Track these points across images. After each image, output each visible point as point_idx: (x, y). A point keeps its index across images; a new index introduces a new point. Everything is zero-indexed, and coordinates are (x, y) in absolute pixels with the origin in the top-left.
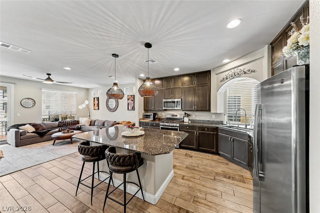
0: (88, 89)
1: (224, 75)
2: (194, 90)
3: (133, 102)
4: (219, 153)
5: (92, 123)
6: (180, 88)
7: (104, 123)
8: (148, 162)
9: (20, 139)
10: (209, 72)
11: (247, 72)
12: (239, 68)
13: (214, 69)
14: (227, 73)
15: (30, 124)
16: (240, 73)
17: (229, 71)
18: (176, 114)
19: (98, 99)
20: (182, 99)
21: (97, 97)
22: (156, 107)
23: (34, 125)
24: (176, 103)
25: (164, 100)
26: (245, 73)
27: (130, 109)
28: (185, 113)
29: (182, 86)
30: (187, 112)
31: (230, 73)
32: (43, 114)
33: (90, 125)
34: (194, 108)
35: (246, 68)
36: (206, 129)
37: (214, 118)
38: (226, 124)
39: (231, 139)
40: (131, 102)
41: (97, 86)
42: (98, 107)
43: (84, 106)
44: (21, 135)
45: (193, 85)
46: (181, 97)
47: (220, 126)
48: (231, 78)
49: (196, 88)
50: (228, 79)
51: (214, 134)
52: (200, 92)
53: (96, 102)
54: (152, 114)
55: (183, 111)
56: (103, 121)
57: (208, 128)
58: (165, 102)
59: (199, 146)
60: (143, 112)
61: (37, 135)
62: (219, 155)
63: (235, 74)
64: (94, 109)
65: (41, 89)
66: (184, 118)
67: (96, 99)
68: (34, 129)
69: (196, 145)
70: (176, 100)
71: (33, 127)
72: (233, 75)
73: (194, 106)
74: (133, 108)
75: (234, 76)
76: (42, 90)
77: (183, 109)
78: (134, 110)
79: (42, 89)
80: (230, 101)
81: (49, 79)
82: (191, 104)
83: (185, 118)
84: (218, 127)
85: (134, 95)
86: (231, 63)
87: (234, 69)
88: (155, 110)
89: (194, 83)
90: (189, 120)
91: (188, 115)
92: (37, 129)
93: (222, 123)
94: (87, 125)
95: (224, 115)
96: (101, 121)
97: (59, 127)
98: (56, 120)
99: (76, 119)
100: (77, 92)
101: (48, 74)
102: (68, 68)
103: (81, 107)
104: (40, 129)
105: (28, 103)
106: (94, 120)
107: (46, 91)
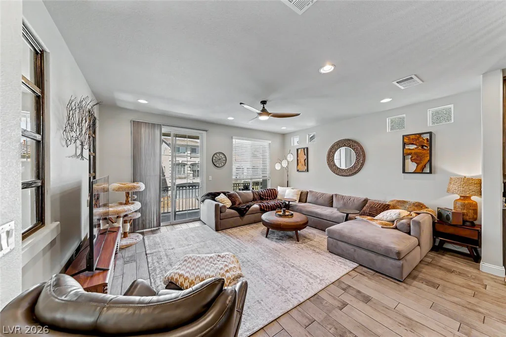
0: (285, 135)
3: (426, 152)
5: (304, 198)
9: (220, 219)
15: (224, 193)
19: (306, 150)
21: (305, 146)
23: (230, 196)
27: (412, 168)
33: (300, 201)
40: (420, 151)
42: (306, 167)
43: (285, 164)
44: (221, 212)
53: (302, 157)
61: (237, 212)
64: (298, 170)
65: (232, 138)
67: (301, 152)
68: (230, 202)
71: (228, 198)
74: (429, 169)
76: (234, 140)
78: (431, 172)
79: (234, 137)
81: (264, 111)
85: (430, 133)
92: (233, 203)
94: (296, 200)
96: (323, 194)
97: (254, 200)
98: (246, 188)
99: (269, 187)
100: (270, 142)
101: (264, 102)
102: (328, 68)
103: (278, 167)
104: (237, 203)
105: (219, 160)
106: (305, 189)
107: (237, 140)
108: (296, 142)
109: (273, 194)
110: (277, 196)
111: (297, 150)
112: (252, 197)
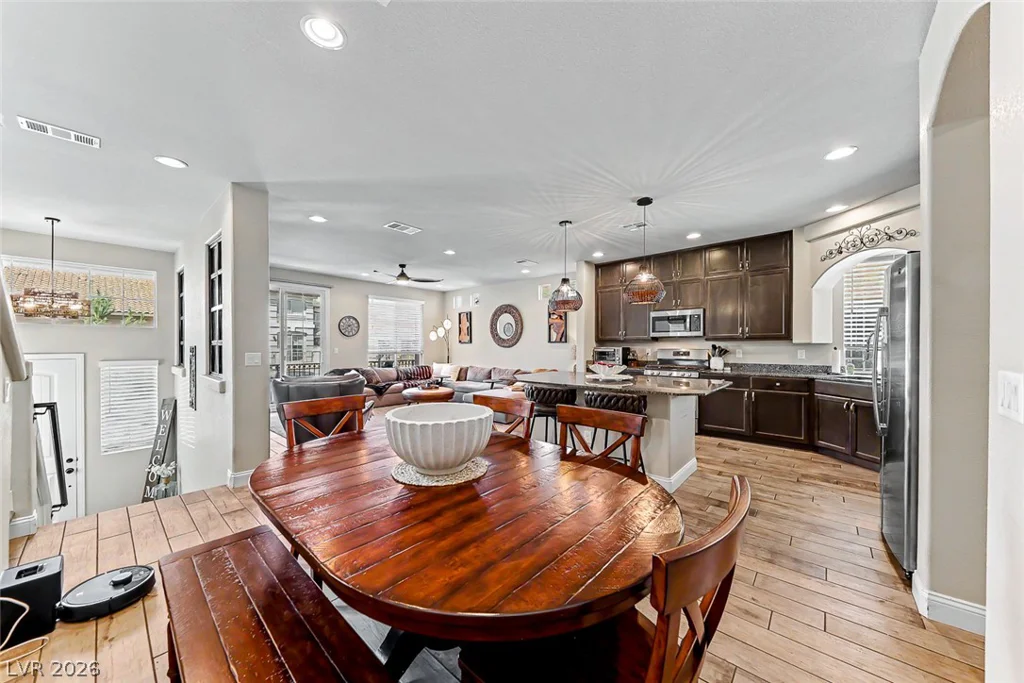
0: (444, 293)
1: (831, 244)
2: (743, 285)
3: (563, 322)
4: (816, 444)
5: (463, 374)
6: (698, 280)
7: (490, 372)
8: (654, 420)
10: (788, 236)
11: (896, 235)
12: (874, 225)
13: (802, 228)
14: (840, 238)
15: (355, 369)
16: (876, 239)
17: (847, 233)
18: (684, 350)
19: (469, 316)
20: (704, 310)
21: (468, 310)
22: (628, 332)
23: (362, 373)
24: (688, 320)
25: (653, 314)
26: (890, 238)
27: (554, 338)
28: (714, 347)
29: (706, 274)
30: (718, 344)
31: (851, 238)
32: (370, 350)
33: (458, 379)
34: (743, 331)
35: (892, 224)
36: (778, 384)
37: (802, 358)
38: (839, 372)
39: (848, 406)
40: (559, 321)
41: (470, 284)
42: (468, 338)
43: (441, 332)
45: (738, 270)
46: (702, 304)
47: (820, 377)
48: (851, 250)
49: (746, 280)
50: (844, 254)
51: (801, 396)
52: (761, 290)
53: (465, 325)
54: (621, 349)
55: (707, 340)
56: (487, 370)
57: (785, 382)
58: (655, 319)
59: (756, 428)
60: (595, 345)
61: (373, 391)
62: (817, 449)
63: (861, 240)
64: (460, 342)
65: (367, 297)
66: (709, 361)
67: (464, 318)
68: (364, 379)
69: (748, 424)
70: (688, 313)
72: (858, 242)
73: (742, 325)
74: (564, 338)
75: (861, 244)
76: (370, 300)
77: (710, 335)
78: (566, 342)
79: (369, 296)
80: (854, 311)
81: (403, 275)
82: (734, 322)
83: (713, 360)
84: (813, 379)
86: (851, 213)
87: (859, 229)
88: (625, 341)
89: (743, 267)
90: (726, 365)
91: (723, 352)
92: (368, 381)
93: (827, 370)
94: (453, 378)
95: (835, 348)
96: (482, 369)
97: (398, 379)
98: (389, 365)
99: (422, 363)
100: (423, 303)
101: (402, 266)
102: (450, 252)
103: (433, 336)
104: (374, 381)
105: (349, 327)
106: (465, 366)
107: (375, 301)
108: (458, 305)
109: (426, 373)
110: (430, 375)
111: (460, 315)
112: (395, 376)
